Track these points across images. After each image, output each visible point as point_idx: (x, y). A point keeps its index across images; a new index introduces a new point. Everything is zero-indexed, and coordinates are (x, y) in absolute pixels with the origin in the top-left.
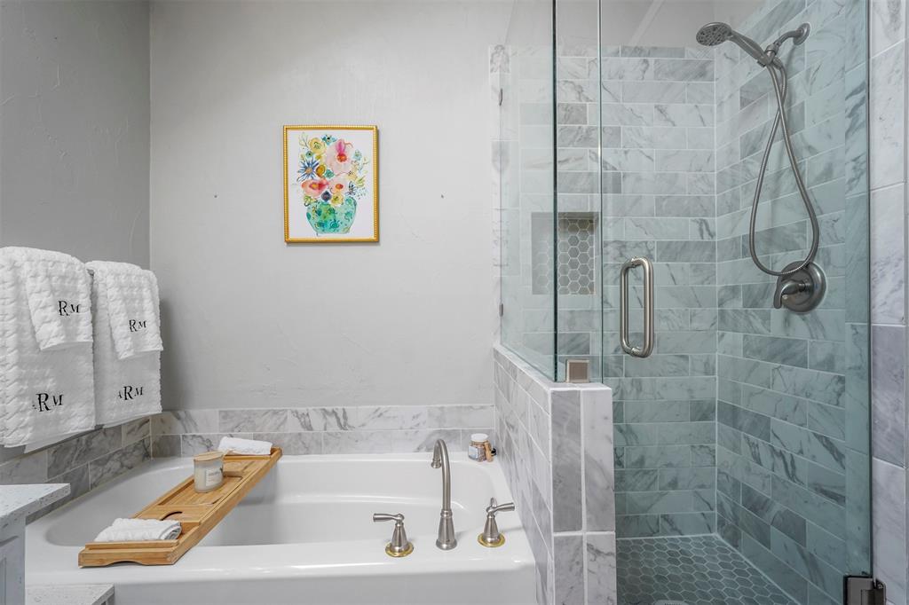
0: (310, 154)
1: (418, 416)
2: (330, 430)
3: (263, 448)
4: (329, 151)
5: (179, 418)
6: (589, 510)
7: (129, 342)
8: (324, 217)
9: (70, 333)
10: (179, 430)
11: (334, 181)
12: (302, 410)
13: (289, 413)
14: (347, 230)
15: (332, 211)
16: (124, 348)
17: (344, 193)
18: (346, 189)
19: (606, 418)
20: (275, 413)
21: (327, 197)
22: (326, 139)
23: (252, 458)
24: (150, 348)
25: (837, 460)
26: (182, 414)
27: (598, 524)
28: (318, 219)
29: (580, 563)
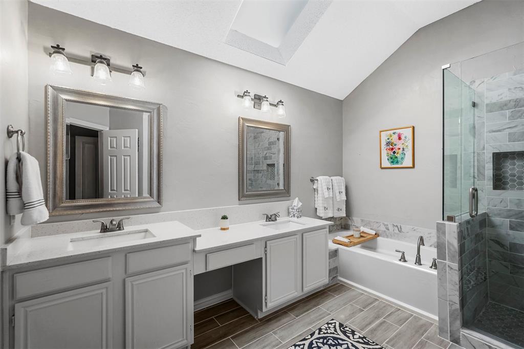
0: (388, 139)
1: (430, 233)
2: (395, 231)
3: (373, 233)
4: (395, 137)
5: (350, 219)
6: (448, 256)
7: (339, 197)
8: (393, 160)
9: (329, 195)
10: (350, 223)
11: (397, 147)
12: (385, 223)
13: (381, 224)
14: (402, 164)
15: (396, 157)
16: (338, 198)
17: (400, 151)
18: (401, 149)
19: (454, 232)
20: (377, 223)
21: (394, 153)
22: (394, 133)
23: (369, 234)
24: (343, 199)
25: (501, 247)
26: (351, 218)
27: (452, 261)
28: (391, 160)
29: (445, 269)
